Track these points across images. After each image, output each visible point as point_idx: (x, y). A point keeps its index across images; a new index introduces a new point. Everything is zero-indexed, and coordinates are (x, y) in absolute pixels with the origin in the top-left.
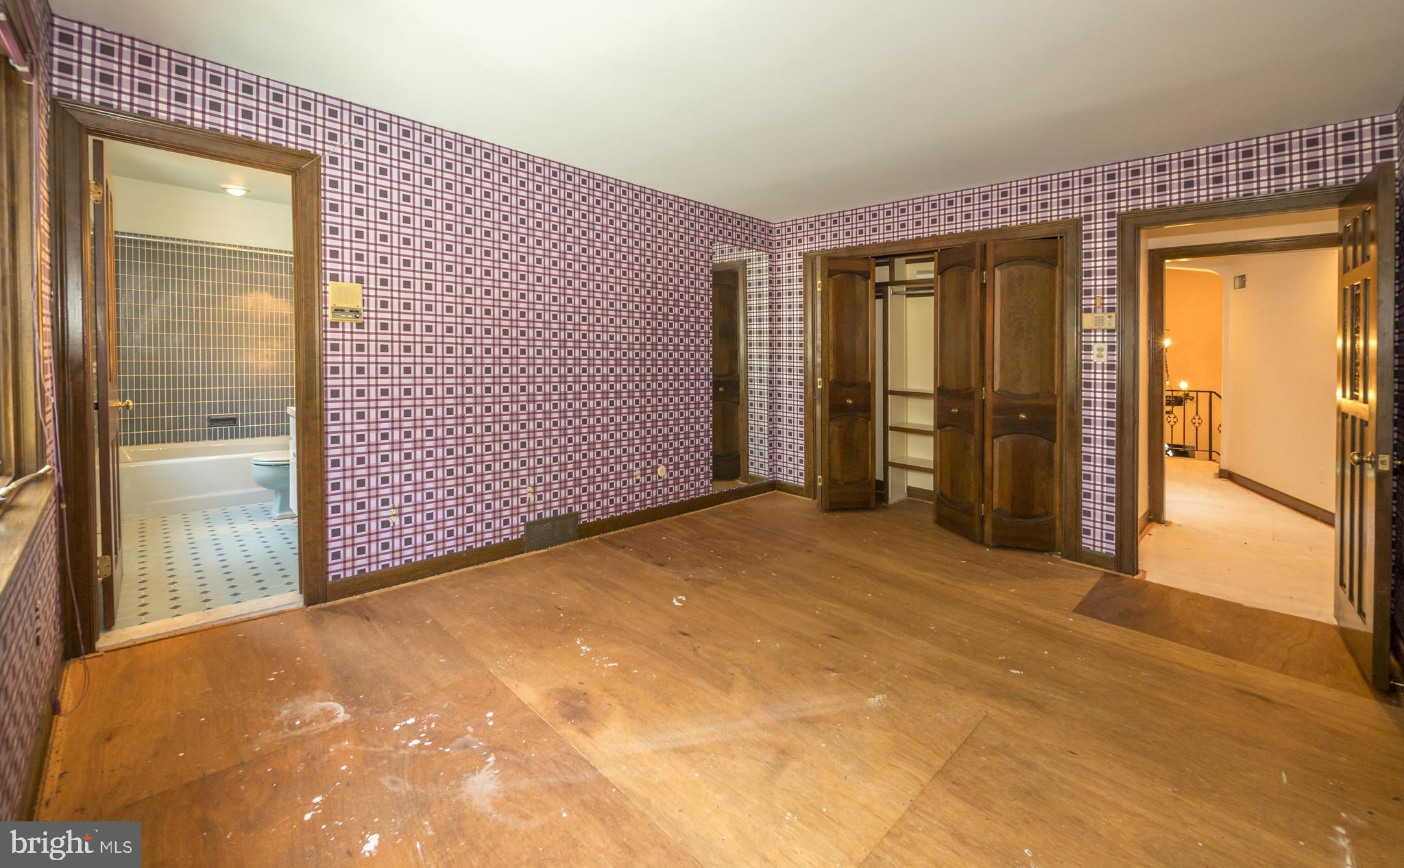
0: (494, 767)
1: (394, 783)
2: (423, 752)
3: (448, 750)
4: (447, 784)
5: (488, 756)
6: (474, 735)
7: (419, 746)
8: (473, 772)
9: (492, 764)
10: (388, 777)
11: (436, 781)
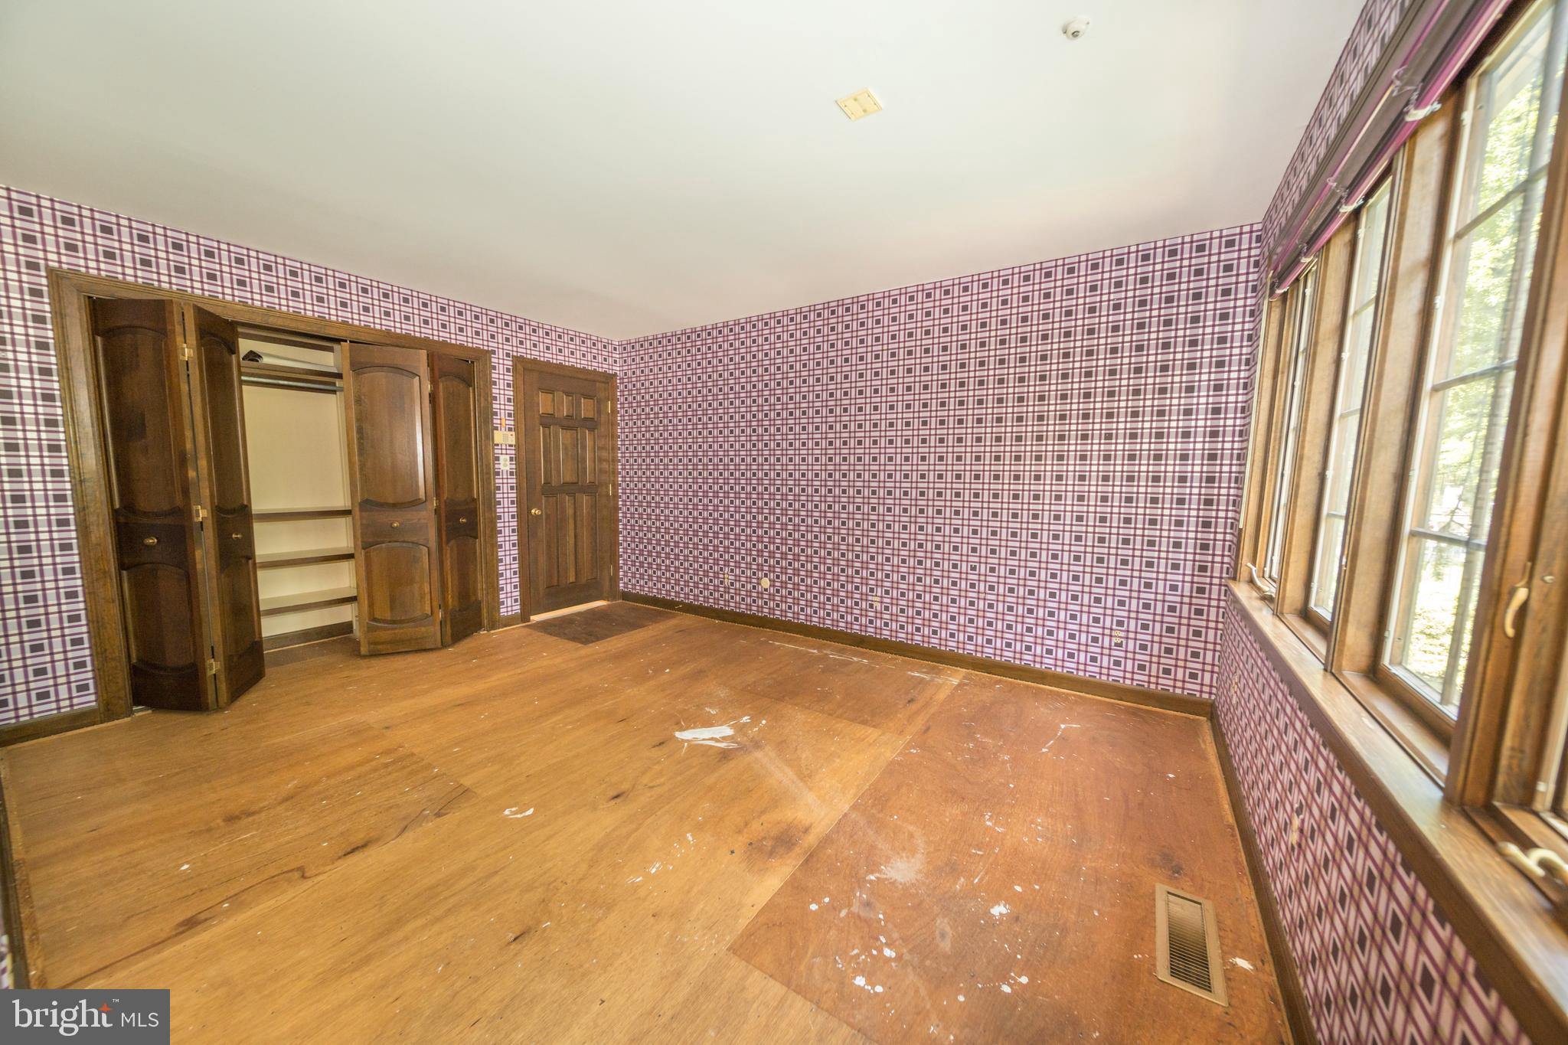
0: (880, 871)
1: (943, 936)
2: (895, 935)
3: (881, 916)
4: (917, 894)
5: (871, 882)
6: (850, 905)
7: (889, 945)
8: (893, 883)
9: (877, 875)
10: (942, 945)
11: (920, 904)
